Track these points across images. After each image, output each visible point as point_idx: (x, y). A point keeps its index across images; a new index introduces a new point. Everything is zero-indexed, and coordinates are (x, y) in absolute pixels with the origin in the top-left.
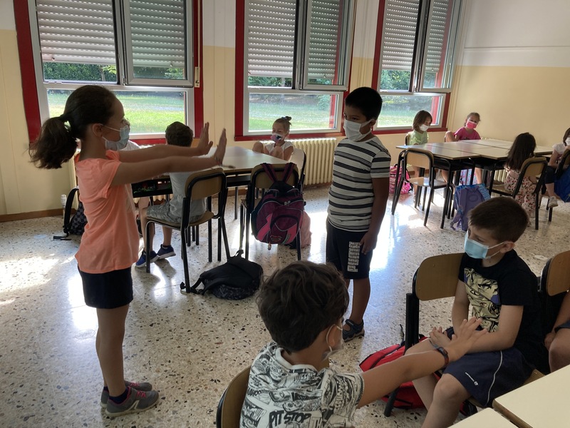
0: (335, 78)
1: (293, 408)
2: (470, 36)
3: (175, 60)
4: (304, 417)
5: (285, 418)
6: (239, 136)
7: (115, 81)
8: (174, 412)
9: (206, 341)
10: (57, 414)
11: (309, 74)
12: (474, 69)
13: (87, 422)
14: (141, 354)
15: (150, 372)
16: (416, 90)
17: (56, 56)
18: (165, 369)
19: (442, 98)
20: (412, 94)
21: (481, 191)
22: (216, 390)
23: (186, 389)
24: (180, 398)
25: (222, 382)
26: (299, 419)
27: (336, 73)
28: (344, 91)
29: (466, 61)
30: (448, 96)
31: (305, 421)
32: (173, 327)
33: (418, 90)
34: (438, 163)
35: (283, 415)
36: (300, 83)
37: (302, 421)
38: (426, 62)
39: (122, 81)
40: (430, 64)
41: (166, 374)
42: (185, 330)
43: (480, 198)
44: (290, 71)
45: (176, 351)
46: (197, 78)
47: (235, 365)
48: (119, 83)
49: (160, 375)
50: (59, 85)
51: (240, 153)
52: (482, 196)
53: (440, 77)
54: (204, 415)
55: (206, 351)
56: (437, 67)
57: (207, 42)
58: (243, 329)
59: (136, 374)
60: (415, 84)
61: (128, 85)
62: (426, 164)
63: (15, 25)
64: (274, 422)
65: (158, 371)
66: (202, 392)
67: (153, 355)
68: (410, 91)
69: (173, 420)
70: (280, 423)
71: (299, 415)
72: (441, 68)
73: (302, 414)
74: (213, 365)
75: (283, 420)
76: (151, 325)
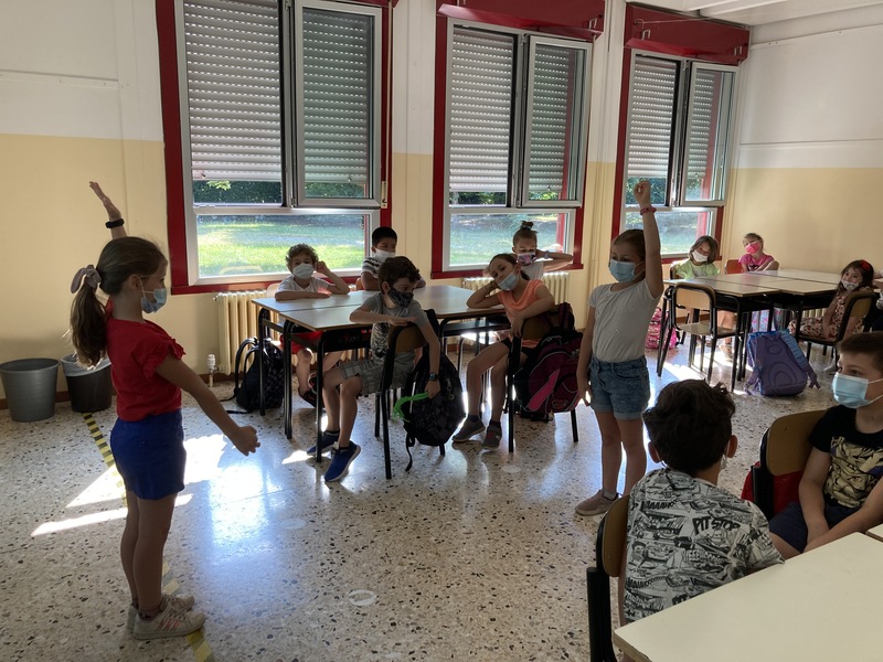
0: (563, 191)
1: (722, 515)
2: (747, 128)
3: (355, 173)
4: (733, 526)
5: (713, 523)
6: (437, 272)
7: (278, 202)
8: (438, 609)
9: (451, 531)
10: (294, 609)
11: (530, 186)
12: (756, 174)
13: (334, 618)
14: (373, 545)
15: (391, 566)
16: (675, 203)
17: (206, 172)
18: (410, 562)
19: (712, 213)
20: (670, 210)
21: (786, 340)
22: (482, 585)
23: (444, 583)
24: (440, 594)
25: (486, 576)
26: (728, 526)
27: (564, 183)
28: (577, 208)
29: (743, 162)
30: (720, 211)
31: (734, 530)
32: (403, 515)
33: (679, 203)
34: (720, 301)
35: (710, 521)
36: (518, 199)
37: (730, 529)
38: (688, 165)
39: (289, 201)
40: (693, 168)
41: (412, 568)
42: (419, 518)
43: (784, 350)
44: (503, 183)
45: (416, 541)
46: (384, 195)
47: (498, 557)
48: (284, 205)
49: (405, 568)
50: (212, 209)
51: (438, 294)
52: (787, 346)
53: (706, 184)
54: (476, 612)
55: (456, 542)
56: (702, 171)
57: (398, 147)
58: (495, 517)
59: (374, 567)
60: (673, 195)
61: (298, 206)
62: (704, 304)
63: (162, 135)
64: (700, 527)
65: (401, 564)
66: (464, 586)
67: (388, 547)
68: (667, 205)
69: (439, 616)
70: (707, 527)
71: (727, 522)
72: (708, 172)
73: (731, 522)
74: (470, 558)
75: (710, 526)
76: (375, 513)
